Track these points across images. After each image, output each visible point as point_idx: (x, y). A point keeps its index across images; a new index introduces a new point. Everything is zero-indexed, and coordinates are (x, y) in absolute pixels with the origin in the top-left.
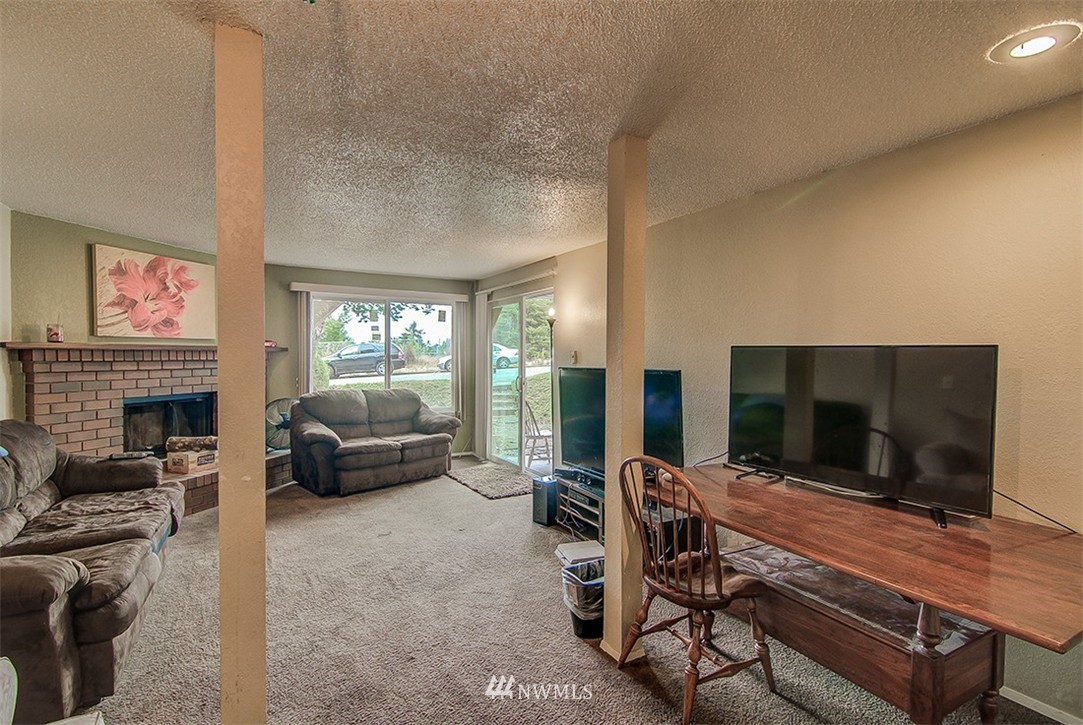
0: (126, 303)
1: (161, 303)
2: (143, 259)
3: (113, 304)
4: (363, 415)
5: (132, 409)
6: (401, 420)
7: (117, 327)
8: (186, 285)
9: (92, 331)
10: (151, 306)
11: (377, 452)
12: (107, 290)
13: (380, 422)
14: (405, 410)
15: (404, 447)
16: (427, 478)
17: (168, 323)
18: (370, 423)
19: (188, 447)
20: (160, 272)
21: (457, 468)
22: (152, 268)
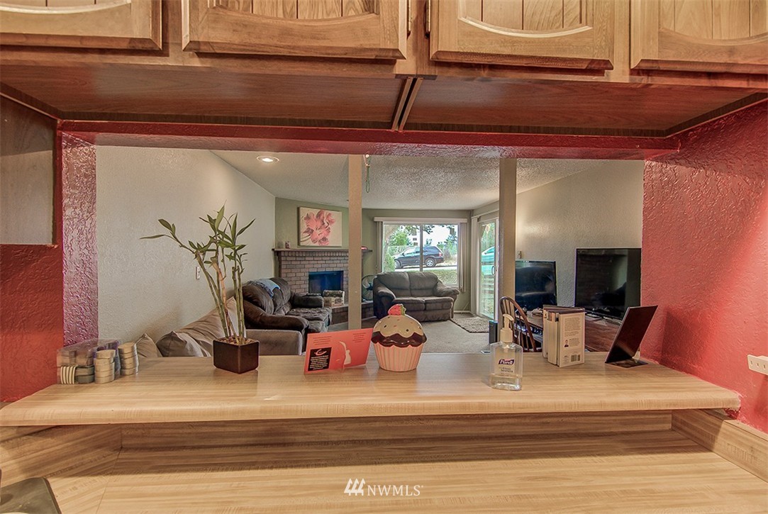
0: (310, 231)
1: (322, 230)
2: (316, 212)
3: (305, 232)
4: (407, 285)
5: (312, 277)
6: (426, 289)
7: (307, 242)
8: (330, 222)
9: (299, 244)
10: (318, 232)
11: (412, 303)
12: (304, 227)
13: (415, 289)
14: (429, 284)
15: (426, 302)
16: (439, 321)
17: (324, 239)
18: (411, 290)
19: (331, 295)
20: (321, 217)
21: (456, 318)
22: (319, 215)
